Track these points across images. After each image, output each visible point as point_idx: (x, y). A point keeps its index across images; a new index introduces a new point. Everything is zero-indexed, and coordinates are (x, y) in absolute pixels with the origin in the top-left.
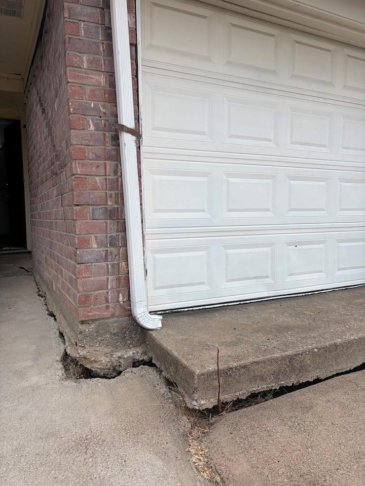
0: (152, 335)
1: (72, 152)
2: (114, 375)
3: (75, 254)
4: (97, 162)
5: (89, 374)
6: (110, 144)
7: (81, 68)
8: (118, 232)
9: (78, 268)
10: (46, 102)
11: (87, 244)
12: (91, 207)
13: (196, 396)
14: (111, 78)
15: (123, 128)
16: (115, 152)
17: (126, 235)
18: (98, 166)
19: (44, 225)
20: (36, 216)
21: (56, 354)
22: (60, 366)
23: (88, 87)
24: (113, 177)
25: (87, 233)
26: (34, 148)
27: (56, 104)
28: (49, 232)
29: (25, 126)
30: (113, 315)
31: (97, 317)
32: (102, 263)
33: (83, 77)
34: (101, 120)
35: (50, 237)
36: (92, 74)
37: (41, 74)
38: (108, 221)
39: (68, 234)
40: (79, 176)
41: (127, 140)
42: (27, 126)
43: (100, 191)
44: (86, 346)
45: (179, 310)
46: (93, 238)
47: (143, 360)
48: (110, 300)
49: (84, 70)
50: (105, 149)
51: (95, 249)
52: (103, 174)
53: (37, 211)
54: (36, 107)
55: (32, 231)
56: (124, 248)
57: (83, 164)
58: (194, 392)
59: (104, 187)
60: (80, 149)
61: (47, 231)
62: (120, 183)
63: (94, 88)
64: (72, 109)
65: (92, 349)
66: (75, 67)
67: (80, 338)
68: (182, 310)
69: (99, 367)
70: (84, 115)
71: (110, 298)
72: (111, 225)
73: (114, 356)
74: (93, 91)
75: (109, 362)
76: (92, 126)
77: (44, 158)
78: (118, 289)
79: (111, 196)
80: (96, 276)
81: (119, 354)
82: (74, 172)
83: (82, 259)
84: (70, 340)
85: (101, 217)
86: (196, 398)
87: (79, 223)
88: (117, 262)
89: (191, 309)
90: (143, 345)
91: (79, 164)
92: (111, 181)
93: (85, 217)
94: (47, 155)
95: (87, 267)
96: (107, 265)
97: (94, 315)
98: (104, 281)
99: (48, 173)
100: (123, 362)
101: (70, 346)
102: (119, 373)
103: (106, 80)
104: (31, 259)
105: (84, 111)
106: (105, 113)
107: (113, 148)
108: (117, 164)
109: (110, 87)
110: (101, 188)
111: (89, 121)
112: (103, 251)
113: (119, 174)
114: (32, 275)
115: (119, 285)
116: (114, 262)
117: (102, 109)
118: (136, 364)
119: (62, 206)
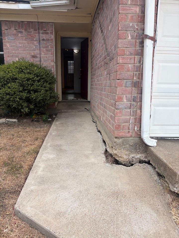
0: (151, 149)
1: (119, 51)
2: (129, 165)
3: (115, 104)
4: (130, 56)
5: (117, 162)
6: (139, 46)
7: (127, 4)
8: (138, 94)
9: (116, 111)
10: (103, 27)
11: (121, 100)
12: (125, 81)
13: (177, 186)
14: (143, 8)
15: (147, 37)
16: (141, 51)
17: (142, 96)
18: (131, 59)
19: (98, 89)
20: (94, 85)
21: (101, 150)
22: (104, 156)
23: (130, 15)
24: (138, 65)
25: (122, 94)
26: (95, 51)
27: (110, 27)
28: (101, 93)
29: (91, 41)
30: (131, 136)
31: (123, 136)
32: (128, 110)
33: (127, 9)
34: (135, 33)
35: (101, 95)
36: (133, 7)
37: (102, 12)
38: (133, 88)
39: (111, 94)
40: (121, 64)
41: (148, 43)
42: (92, 41)
43: (131, 72)
44: (117, 149)
45: (166, 138)
46: (125, 96)
47: (145, 161)
48: (130, 129)
49: (128, 5)
50: (135, 49)
51: (125, 102)
52: (133, 63)
53: (95, 82)
54: (98, 30)
55: (91, 92)
56: (140, 103)
57: (123, 58)
58: (175, 183)
59: (133, 70)
60: (122, 49)
61: (99, 92)
62: (141, 68)
63: (133, 15)
64: (120, 28)
65: (120, 151)
66: (124, 4)
67: (114, 145)
68: (167, 138)
69: (122, 160)
70: (126, 31)
71: (130, 127)
72: (135, 90)
73: (130, 156)
74: (132, 17)
75: (128, 159)
76: (130, 37)
77: (100, 56)
78: (135, 124)
79: (136, 74)
80: (124, 116)
81: (133, 156)
82: (119, 62)
83: (118, 107)
84: (108, 145)
85: (130, 86)
86: (176, 187)
87: (118, 88)
88: (135, 110)
89: (173, 138)
90: (146, 153)
91: (121, 58)
92: (137, 67)
93: (122, 86)
94: (102, 54)
95: (120, 111)
96: (131, 111)
97: (122, 135)
98: (128, 119)
99: (103, 63)
100: (134, 160)
101: (109, 148)
102: (132, 165)
103: (140, 10)
104: (90, 105)
105: (126, 28)
106: (137, 29)
107: (140, 48)
108: (141, 57)
109: (141, 13)
110: (131, 70)
111: (128, 34)
112: (129, 103)
113: (141, 63)
114: (90, 112)
115: (135, 122)
116: (134, 110)
117: (136, 27)
118: (141, 162)
119: (109, 80)
